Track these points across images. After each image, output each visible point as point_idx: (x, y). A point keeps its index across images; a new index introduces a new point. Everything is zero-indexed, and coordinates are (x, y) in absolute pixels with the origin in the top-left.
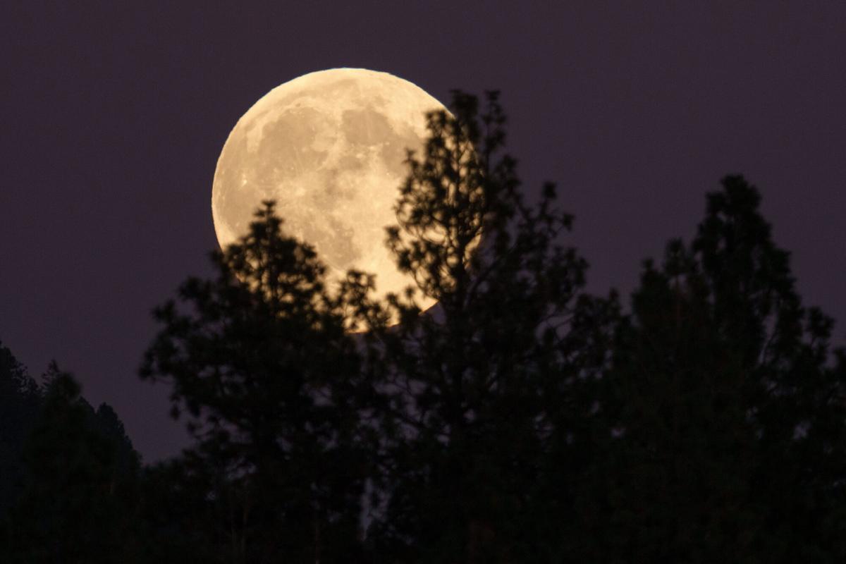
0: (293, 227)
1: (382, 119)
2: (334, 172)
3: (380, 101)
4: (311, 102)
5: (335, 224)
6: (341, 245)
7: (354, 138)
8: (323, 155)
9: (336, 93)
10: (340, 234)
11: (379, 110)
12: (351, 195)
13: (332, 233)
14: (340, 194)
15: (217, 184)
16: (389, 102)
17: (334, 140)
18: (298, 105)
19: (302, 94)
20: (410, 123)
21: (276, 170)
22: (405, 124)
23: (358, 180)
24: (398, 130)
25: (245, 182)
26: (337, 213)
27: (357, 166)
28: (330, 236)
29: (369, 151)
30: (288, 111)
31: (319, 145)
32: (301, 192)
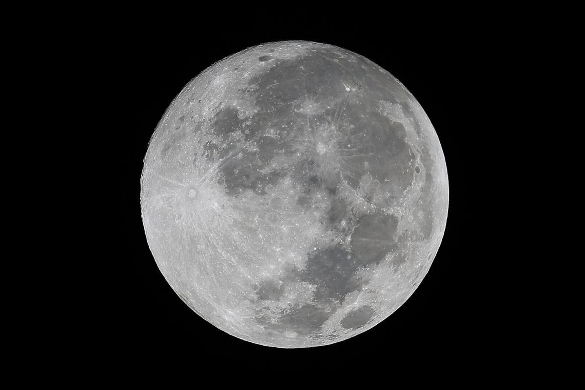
0: (284, 129)
1: (378, 258)
2: (332, 191)
3: (399, 261)
4: (417, 185)
5: (275, 177)
6: (248, 177)
7: (364, 221)
8: (355, 184)
9: (421, 214)
10: (262, 179)
11: (389, 258)
12: (303, 202)
13: (265, 171)
14: (308, 192)
15: (353, 58)
16: (396, 271)
17: (369, 199)
18: (418, 170)
19: (429, 177)
20: (365, 288)
21: (352, 126)
22: (367, 282)
23: (317, 214)
24: (362, 272)
25: (348, 89)
26: (287, 182)
27: (333, 218)
28: (261, 168)
29: (346, 235)
30: (414, 157)
31: (367, 181)
32: (321, 149)
